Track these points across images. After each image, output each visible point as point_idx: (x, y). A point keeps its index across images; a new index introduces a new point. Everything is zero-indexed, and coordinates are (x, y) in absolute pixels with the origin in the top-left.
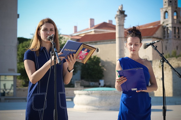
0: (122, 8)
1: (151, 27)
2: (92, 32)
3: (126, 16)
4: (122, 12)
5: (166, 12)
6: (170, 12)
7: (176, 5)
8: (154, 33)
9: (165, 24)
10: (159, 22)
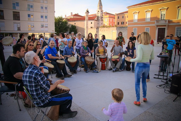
0: (88, 10)
1: (92, 16)
2: (72, 17)
3: (89, 13)
4: (88, 11)
5: (99, 11)
6: (100, 11)
7: (102, 9)
8: (95, 18)
9: (98, 16)
10: (96, 14)
